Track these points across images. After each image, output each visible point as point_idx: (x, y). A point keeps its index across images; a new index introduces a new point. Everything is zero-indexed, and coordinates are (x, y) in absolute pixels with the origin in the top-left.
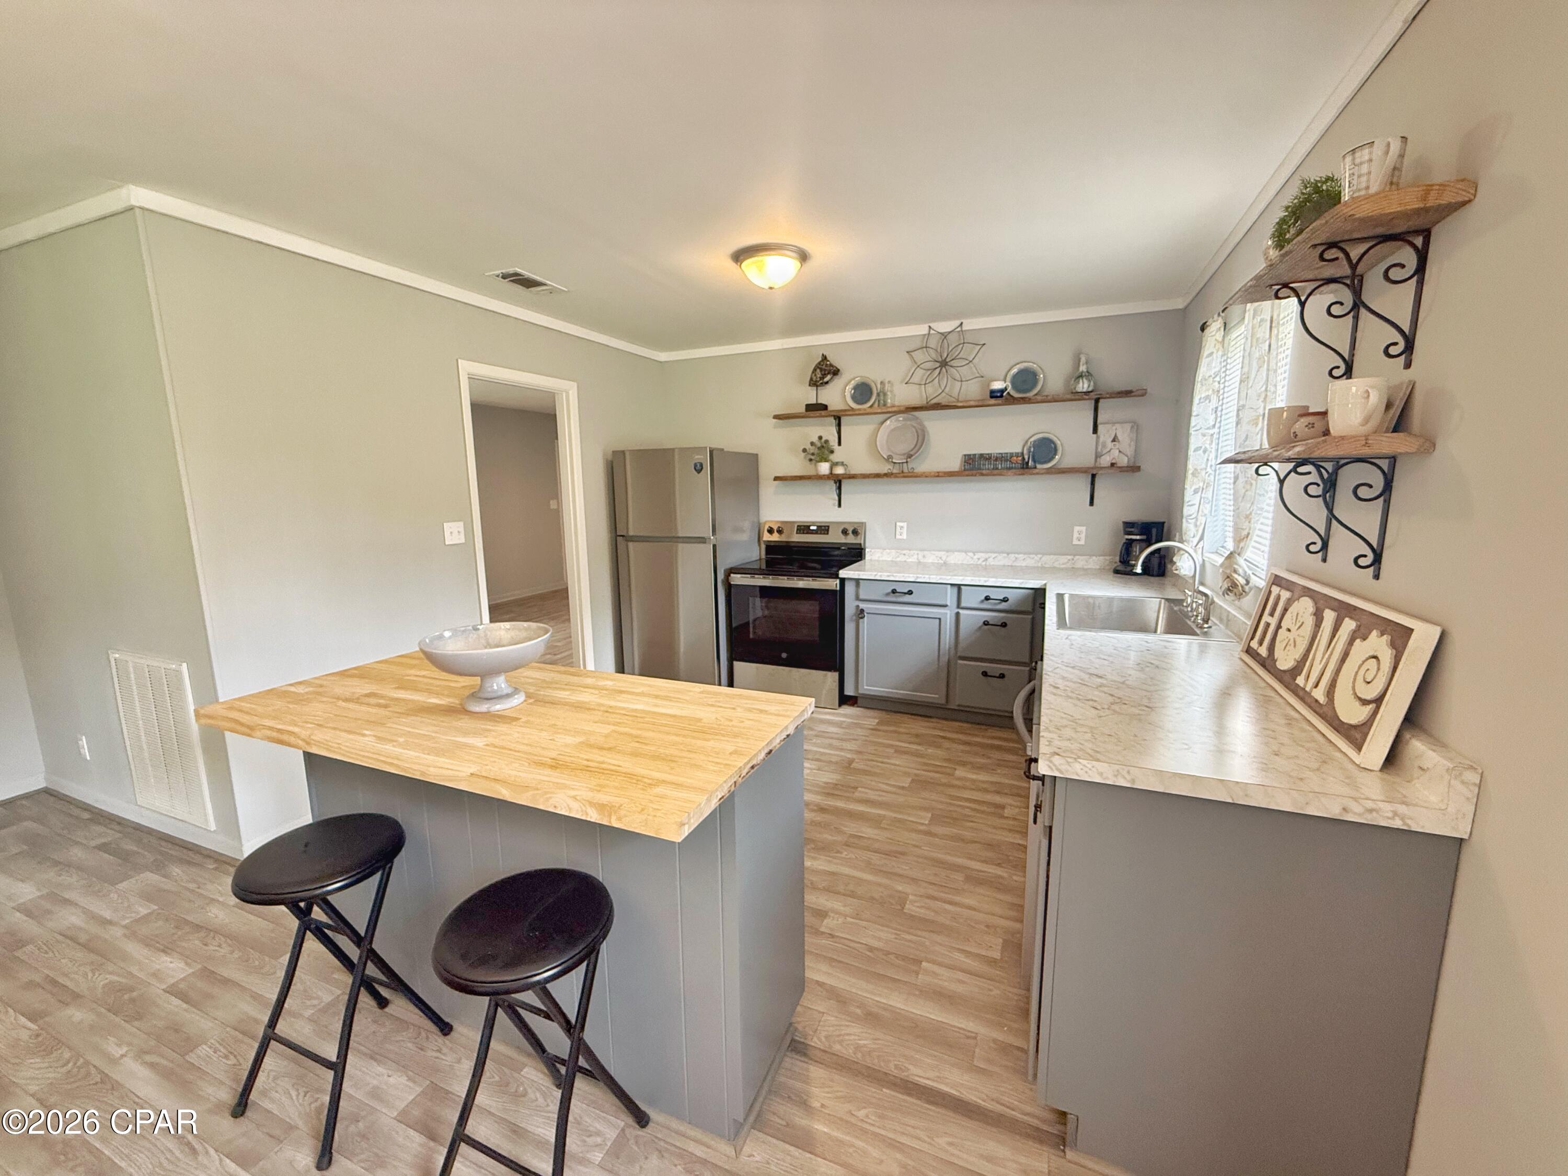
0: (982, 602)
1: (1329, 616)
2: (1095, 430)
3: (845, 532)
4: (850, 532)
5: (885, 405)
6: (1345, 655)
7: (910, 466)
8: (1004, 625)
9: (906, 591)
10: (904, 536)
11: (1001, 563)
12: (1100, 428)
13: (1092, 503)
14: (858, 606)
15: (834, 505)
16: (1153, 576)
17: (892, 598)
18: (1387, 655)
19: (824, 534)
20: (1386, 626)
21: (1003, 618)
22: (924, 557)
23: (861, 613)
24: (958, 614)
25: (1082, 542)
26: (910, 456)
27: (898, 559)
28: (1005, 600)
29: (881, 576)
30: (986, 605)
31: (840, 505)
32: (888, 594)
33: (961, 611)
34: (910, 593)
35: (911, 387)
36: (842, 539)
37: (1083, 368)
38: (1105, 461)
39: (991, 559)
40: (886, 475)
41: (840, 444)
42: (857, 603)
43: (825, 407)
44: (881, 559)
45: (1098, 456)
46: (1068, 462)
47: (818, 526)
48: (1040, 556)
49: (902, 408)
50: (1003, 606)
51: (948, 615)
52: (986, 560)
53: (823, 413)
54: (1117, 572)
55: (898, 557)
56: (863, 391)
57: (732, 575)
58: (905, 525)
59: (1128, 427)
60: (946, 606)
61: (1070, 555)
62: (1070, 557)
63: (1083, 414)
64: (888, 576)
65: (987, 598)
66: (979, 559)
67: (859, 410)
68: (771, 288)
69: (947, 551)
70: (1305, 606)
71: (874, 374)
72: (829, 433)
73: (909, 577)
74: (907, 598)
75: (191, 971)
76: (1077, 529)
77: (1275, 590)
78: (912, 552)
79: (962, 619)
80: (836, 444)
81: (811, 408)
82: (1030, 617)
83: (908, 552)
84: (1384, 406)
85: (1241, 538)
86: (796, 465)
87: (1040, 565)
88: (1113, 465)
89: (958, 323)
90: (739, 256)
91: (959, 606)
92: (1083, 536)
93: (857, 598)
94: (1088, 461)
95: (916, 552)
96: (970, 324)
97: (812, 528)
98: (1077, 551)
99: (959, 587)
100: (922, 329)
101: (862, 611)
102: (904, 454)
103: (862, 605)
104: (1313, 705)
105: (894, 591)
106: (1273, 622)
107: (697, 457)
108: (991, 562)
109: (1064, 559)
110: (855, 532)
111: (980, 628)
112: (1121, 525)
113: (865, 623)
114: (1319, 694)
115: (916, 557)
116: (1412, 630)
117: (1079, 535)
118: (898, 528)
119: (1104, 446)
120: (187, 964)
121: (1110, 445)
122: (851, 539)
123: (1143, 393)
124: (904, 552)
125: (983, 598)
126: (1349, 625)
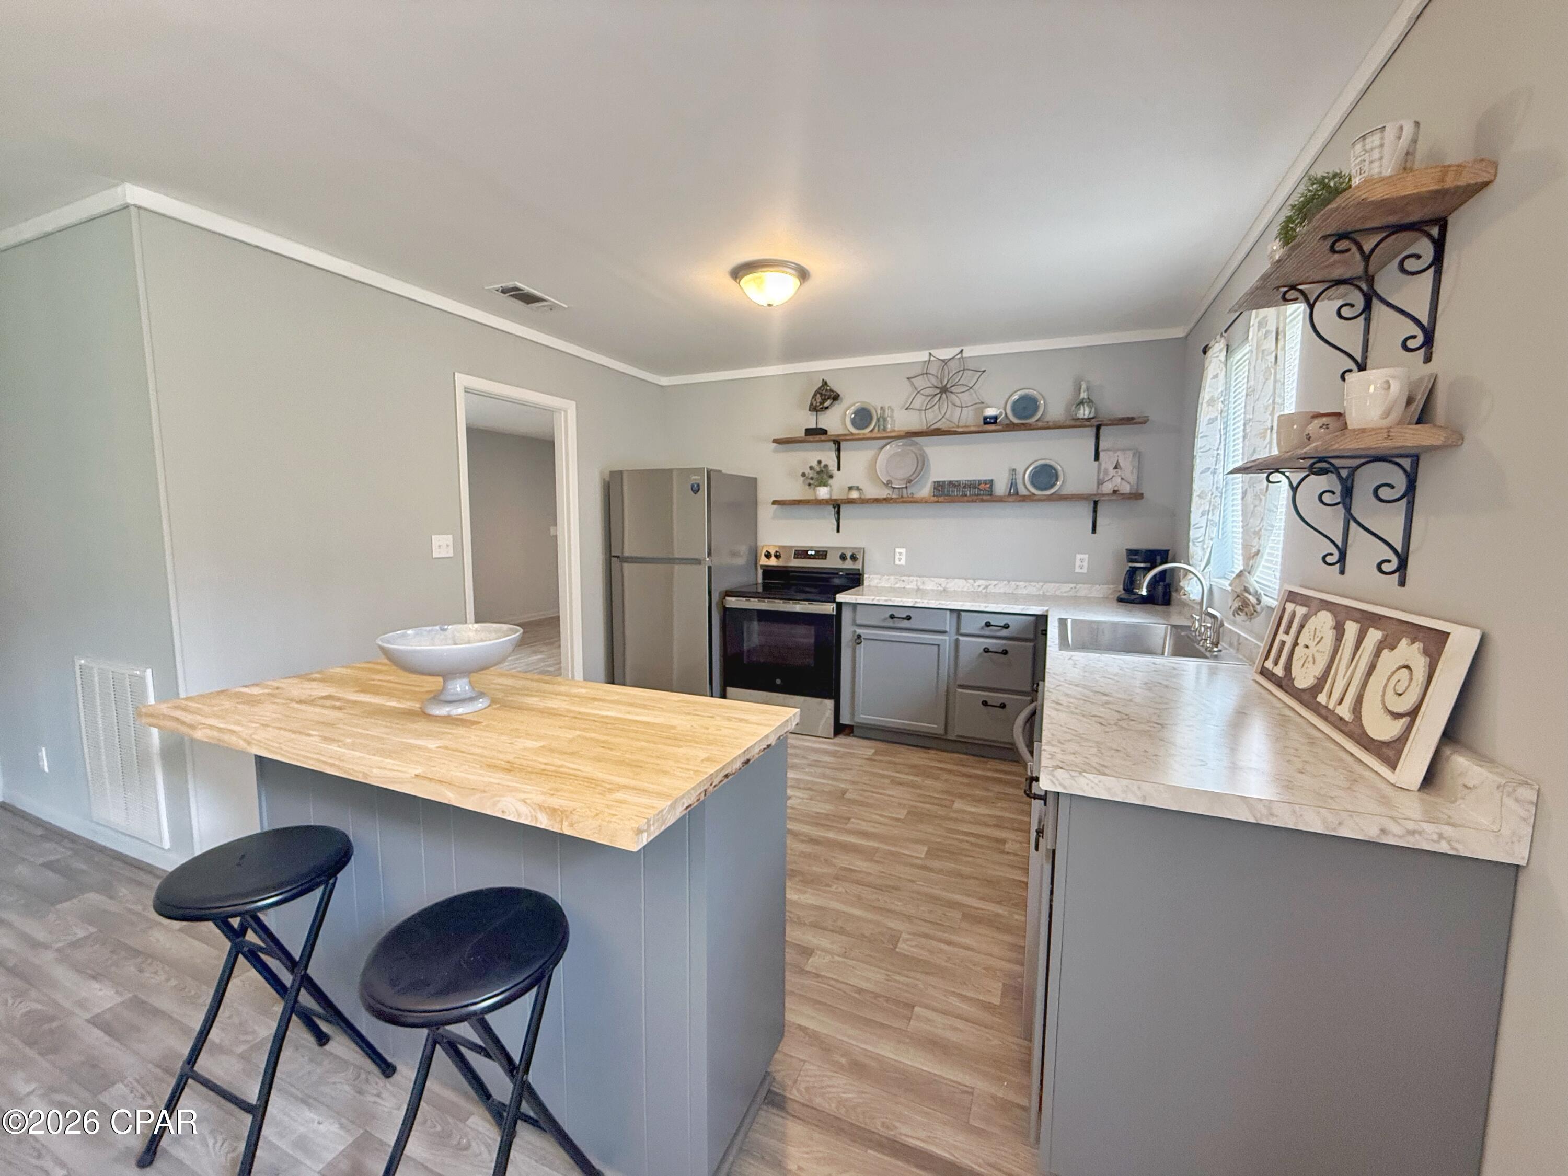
0: (982, 628)
1: (1352, 629)
2: (1097, 458)
3: (843, 557)
4: (848, 557)
5: (885, 430)
6: (1372, 667)
7: (910, 491)
8: (1005, 652)
9: (904, 616)
10: (903, 562)
11: (1002, 591)
12: (1102, 454)
13: (1094, 530)
14: (855, 632)
15: (833, 529)
16: (1158, 604)
17: (890, 623)
18: (1420, 664)
19: (822, 559)
20: (1416, 632)
21: (1005, 645)
22: (923, 583)
23: (857, 639)
24: (957, 640)
25: (1085, 570)
26: (910, 481)
27: (897, 586)
28: (1006, 626)
29: (878, 600)
30: (987, 632)
31: (838, 531)
32: (885, 620)
33: (961, 638)
34: (909, 618)
35: (911, 412)
36: (839, 564)
37: (1084, 395)
38: (1108, 488)
39: (991, 587)
40: (885, 500)
41: (839, 469)
42: (854, 628)
43: (825, 432)
44: (879, 585)
45: (1100, 483)
46: (1069, 489)
47: (816, 551)
48: (1041, 584)
49: (902, 434)
50: (1004, 633)
51: (946, 640)
52: (986, 587)
53: (823, 437)
54: (1120, 600)
55: (897, 583)
56: (863, 416)
57: (727, 598)
58: (903, 550)
59: (1130, 454)
60: (944, 632)
61: (1072, 583)
62: (1072, 585)
63: (1084, 442)
64: (886, 601)
65: (988, 625)
66: (979, 586)
67: (859, 434)
68: (769, 305)
69: (947, 578)
70: (1324, 621)
71: (874, 400)
72: (829, 458)
73: (908, 602)
74: (906, 624)
75: (120, 1000)
76: (1079, 557)
77: (1290, 607)
78: (911, 578)
79: (961, 646)
80: (836, 469)
81: (809, 432)
82: (1031, 644)
83: (907, 578)
84: (1405, 400)
85: (1252, 556)
86: (795, 490)
87: (1041, 593)
88: (1115, 492)
89: (958, 350)
90: (738, 272)
91: (958, 632)
92: (1085, 564)
93: (854, 623)
94: (1088, 487)
95: (915, 578)
96: (971, 351)
97: (809, 553)
98: (1077, 579)
99: (958, 613)
100: (923, 356)
101: (859, 637)
102: (904, 479)
103: (859, 631)
104: (1338, 723)
105: (892, 617)
106: (1289, 639)
107: (693, 477)
108: (991, 589)
109: (1067, 587)
110: (854, 558)
111: (981, 654)
112: (1125, 553)
113: (862, 649)
114: (1344, 711)
115: (915, 583)
116: (1449, 634)
117: (1082, 563)
118: (897, 557)
119: (1106, 473)
120: (117, 992)
121: (1112, 472)
122: (849, 565)
123: (1145, 421)
124: (903, 578)
125: (983, 624)
126: (1374, 636)
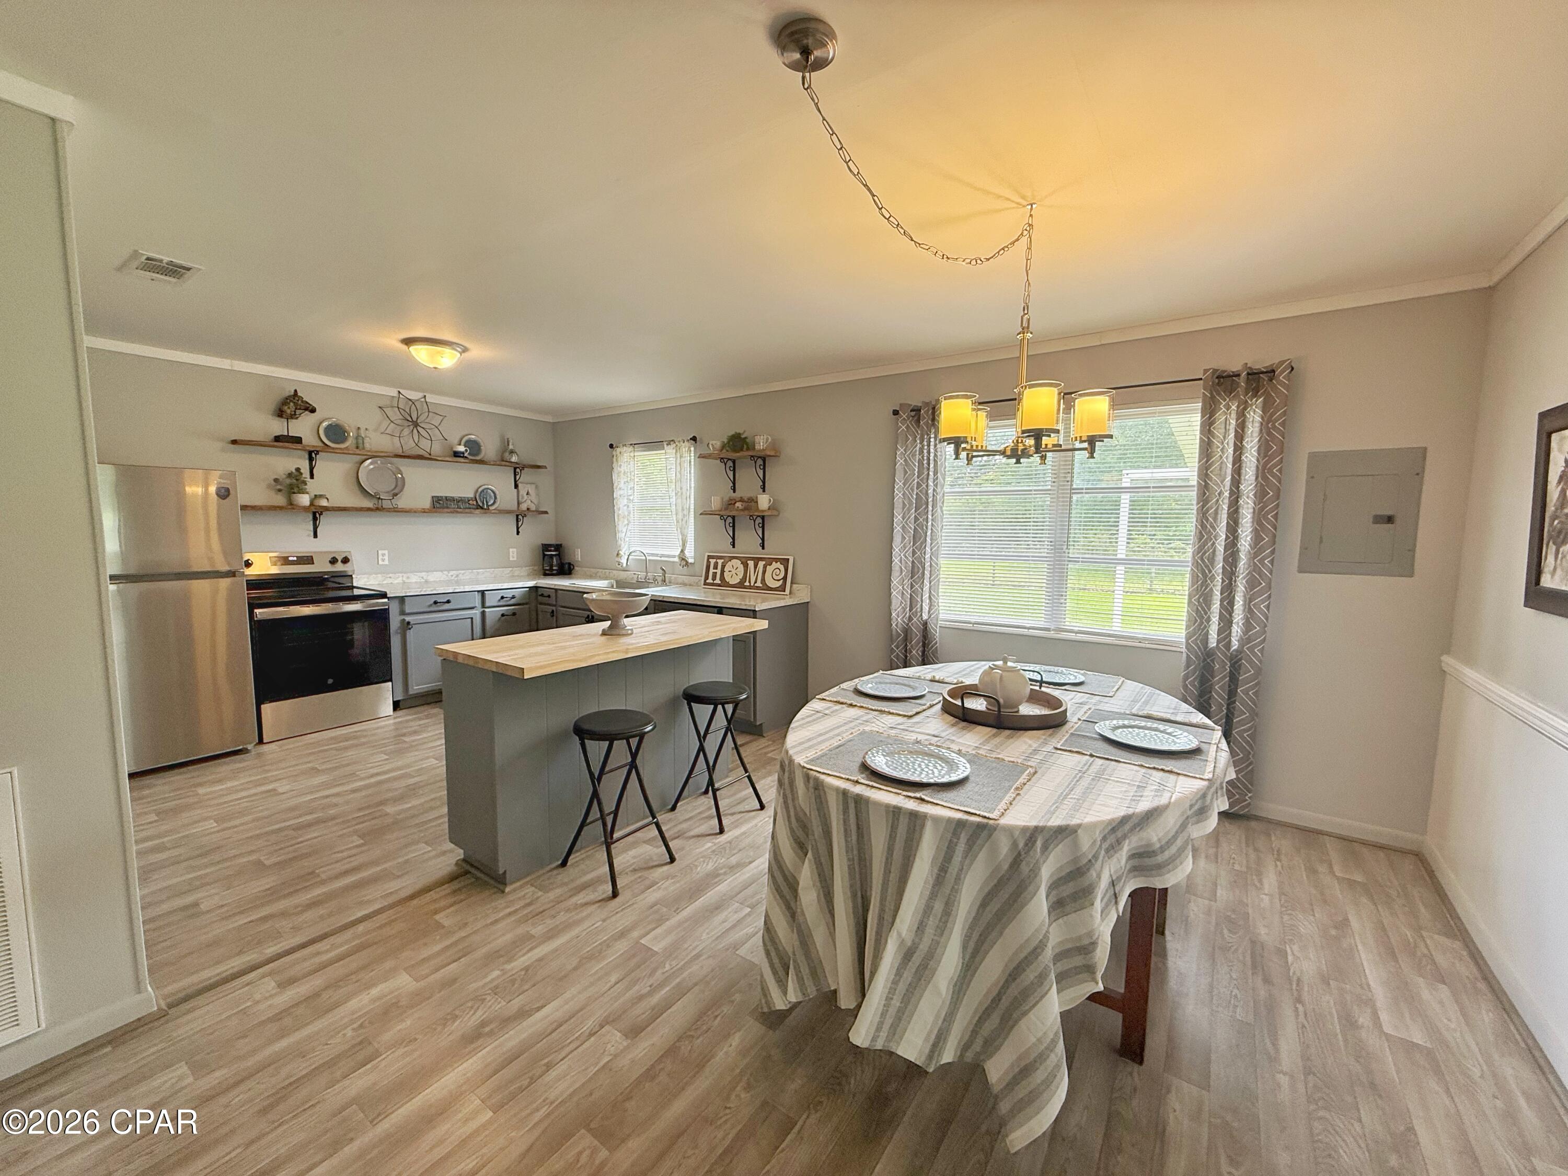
0: (499, 600)
1: (751, 564)
2: (516, 487)
3: (333, 561)
4: (339, 560)
5: (364, 448)
6: (764, 572)
8: (514, 614)
9: (445, 601)
10: (386, 562)
12: (520, 485)
13: (518, 533)
14: (402, 620)
15: (311, 535)
16: (566, 574)
17: (434, 608)
18: (782, 567)
19: (308, 564)
20: (776, 560)
21: (513, 609)
23: (406, 626)
24: (483, 612)
25: (516, 561)
26: (396, 495)
28: (513, 597)
30: (502, 602)
31: (315, 536)
32: (431, 605)
33: (487, 610)
34: (448, 602)
35: (384, 436)
36: (329, 568)
37: (511, 447)
38: (524, 507)
40: (369, 509)
41: (312, 476)
42: (403, 617)
43: (298, 440)
45: (519, 504)
46: (502, 506)
47: (298, 557)
48: (493, 569)
49: (380, 453)
50: (513, 601)
52: (457, 576)
53: (299, 446)
54: (545, 575)
56: (337, 432)
57: (255, 610)
58: (386, 552)
59: (533, 486)
60: (474, 607)
62: (511, 569)
63: (509, 476)
65: (502, 598)
67: (334, 448)
69: (427, 572)
70: (734, 562)
71: (349, 419)
76: (511, 550)
77: (712, 561)
78: (397, 574)
79: (487, 615)
80: (308, 476)
83: (393, 574)
85: (684, 545)
88: (527, 509)
90: (412, 341)
91: (483, 606)
92: (515, 555)
93: (403, 613)
94: (514, 506)
95: (400, 574)
96: (430, 398)
97: (291, 559)
98: (511, 565)
99: (482, 593)
100: (393, 392)
101: (408, 623)
102: (388, 492)
103: (408, 619)
104: (757, 588)
105: (436, 603)
106: (719, 571)
107: (218, 480)
109: (507, 570)
110: (346, 560)
111: (499, 619)
112: (538, 547)
113: (410, 634)
114: (759, 584)
116: (789, 559)
117: (513, 554)
118: (380, 555)
119: (523, 497)
121: (526, 497)
122: (339, 567)
123: (545, 467)
124: (390, 575)
125: (499, 598)
126: (761, 564)
